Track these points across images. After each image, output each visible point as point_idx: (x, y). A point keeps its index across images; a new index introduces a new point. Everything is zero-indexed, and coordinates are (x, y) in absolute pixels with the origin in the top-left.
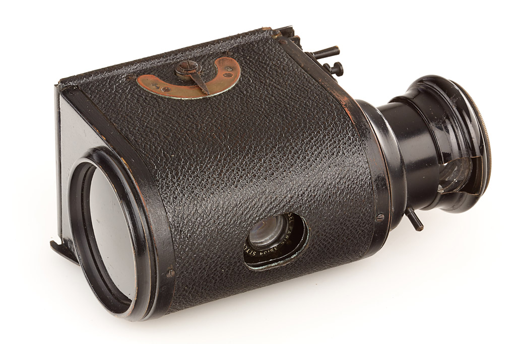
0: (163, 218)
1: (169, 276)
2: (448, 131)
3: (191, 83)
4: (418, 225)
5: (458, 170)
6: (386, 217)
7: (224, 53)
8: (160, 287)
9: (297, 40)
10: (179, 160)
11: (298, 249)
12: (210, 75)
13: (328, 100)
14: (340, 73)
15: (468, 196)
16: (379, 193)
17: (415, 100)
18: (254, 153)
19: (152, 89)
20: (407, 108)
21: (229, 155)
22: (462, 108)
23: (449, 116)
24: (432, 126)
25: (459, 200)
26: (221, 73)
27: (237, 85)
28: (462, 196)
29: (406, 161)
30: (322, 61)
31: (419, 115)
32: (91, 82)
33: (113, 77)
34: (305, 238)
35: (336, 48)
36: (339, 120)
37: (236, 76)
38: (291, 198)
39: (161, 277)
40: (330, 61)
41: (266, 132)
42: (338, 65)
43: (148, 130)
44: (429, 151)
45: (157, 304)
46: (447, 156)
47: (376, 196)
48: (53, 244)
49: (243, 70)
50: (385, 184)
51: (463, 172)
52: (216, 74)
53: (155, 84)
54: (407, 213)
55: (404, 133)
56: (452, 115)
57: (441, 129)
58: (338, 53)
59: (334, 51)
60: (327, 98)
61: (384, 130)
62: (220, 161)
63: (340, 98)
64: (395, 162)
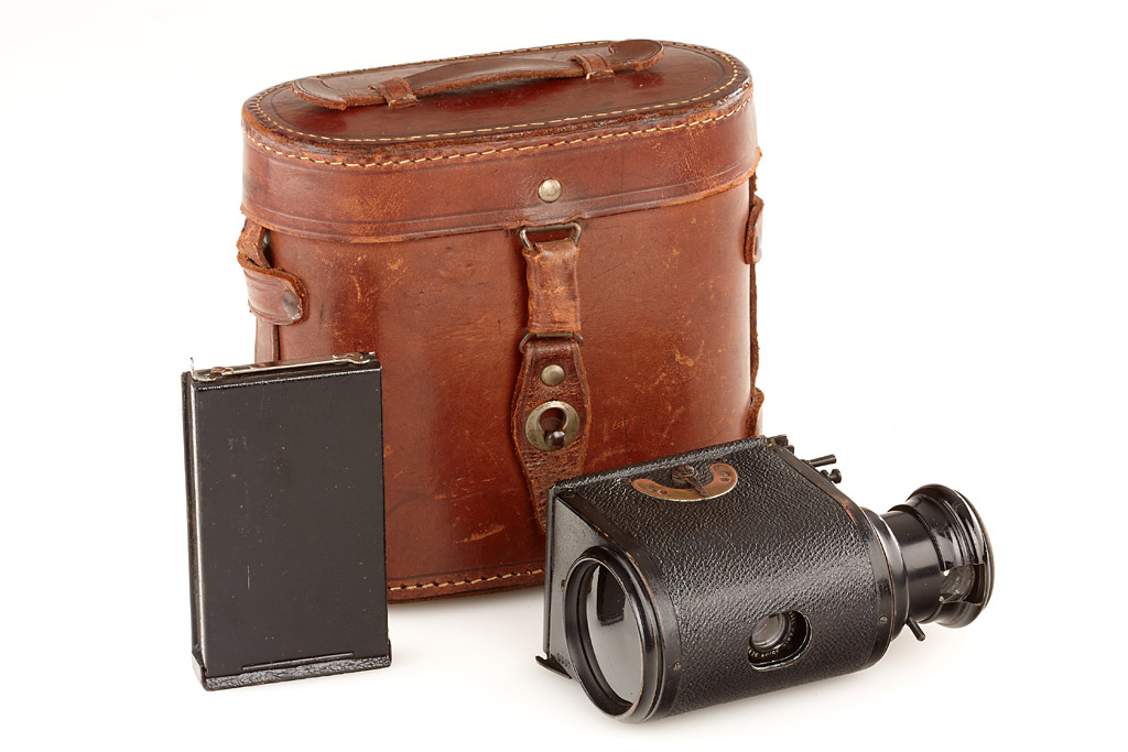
0: (670, 610)
1: (676, 668)
2: (950, 539)
3: (688, 486)
4: (919, 635)
5: (960, 581)
6: (889, 620)
7: (719, 460)
8: (666, 682)
9: (792, 449)
10: (684, 555)
11: (801, 650)
12: (707, 478)
13: (829, 502)
14: (838, 480)
15: (971, 606)
16: (881, 596)
17: (917, 509)
18: (758, 551)
19: (648, 493)
20: (908, 517)
21: (732, 551)
22: (965, 516)
23: (951, 523)
24: (934, 532)
25: (961, 612)
26: (718, 479)
27: (735, 489)
28: (964, 607)
29: (908, 568)
30: (820, 469)
31: (920, 521)
32: (585, 486)
33: (608, 480)
34: (808, 639)
35: (833, 456)
36: (841, 521)
37: (733, 481)
38: (796, 595)
39: (667, 671)
40: (829, 468)
41: (768, 531)
42: (835, 472)
43: (650, 528)
44: (932, 560)
45: (662, 699)
46: (949, 565)
47: (879, 598)
48: (539, 659)
49: (739, 475)
50: (888, 586)
51: (965, 583)
52: (712, 478)
53: (651, 486)
54: (908, 622)
55: (905, 540)
56: (955, 523)
57: (942, 535)
58: (834, 462)
59: (831, 460)
60: (827, 501)
61: (886, 534)
62: (724, 557)
63: (840, 501)
64: (898, 568)
